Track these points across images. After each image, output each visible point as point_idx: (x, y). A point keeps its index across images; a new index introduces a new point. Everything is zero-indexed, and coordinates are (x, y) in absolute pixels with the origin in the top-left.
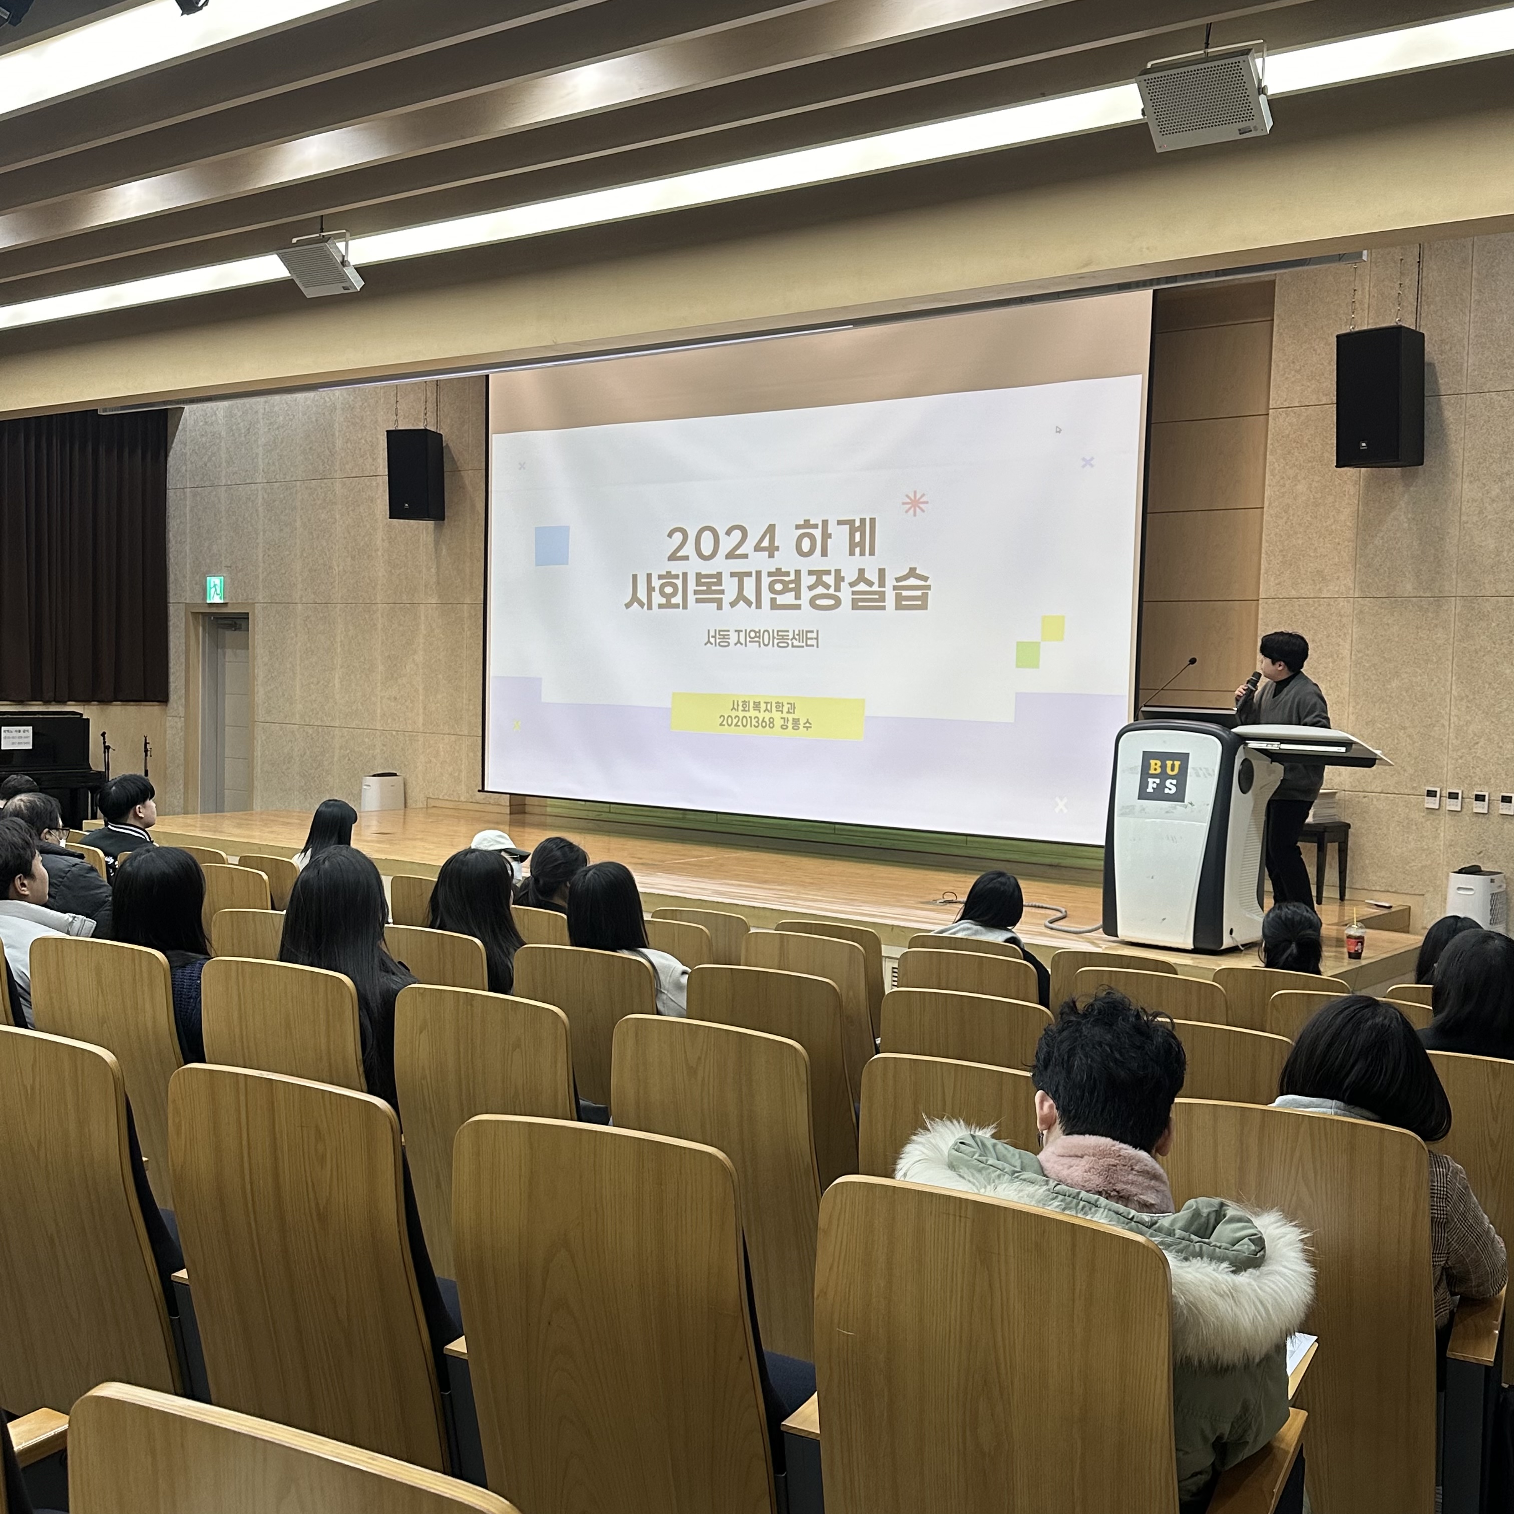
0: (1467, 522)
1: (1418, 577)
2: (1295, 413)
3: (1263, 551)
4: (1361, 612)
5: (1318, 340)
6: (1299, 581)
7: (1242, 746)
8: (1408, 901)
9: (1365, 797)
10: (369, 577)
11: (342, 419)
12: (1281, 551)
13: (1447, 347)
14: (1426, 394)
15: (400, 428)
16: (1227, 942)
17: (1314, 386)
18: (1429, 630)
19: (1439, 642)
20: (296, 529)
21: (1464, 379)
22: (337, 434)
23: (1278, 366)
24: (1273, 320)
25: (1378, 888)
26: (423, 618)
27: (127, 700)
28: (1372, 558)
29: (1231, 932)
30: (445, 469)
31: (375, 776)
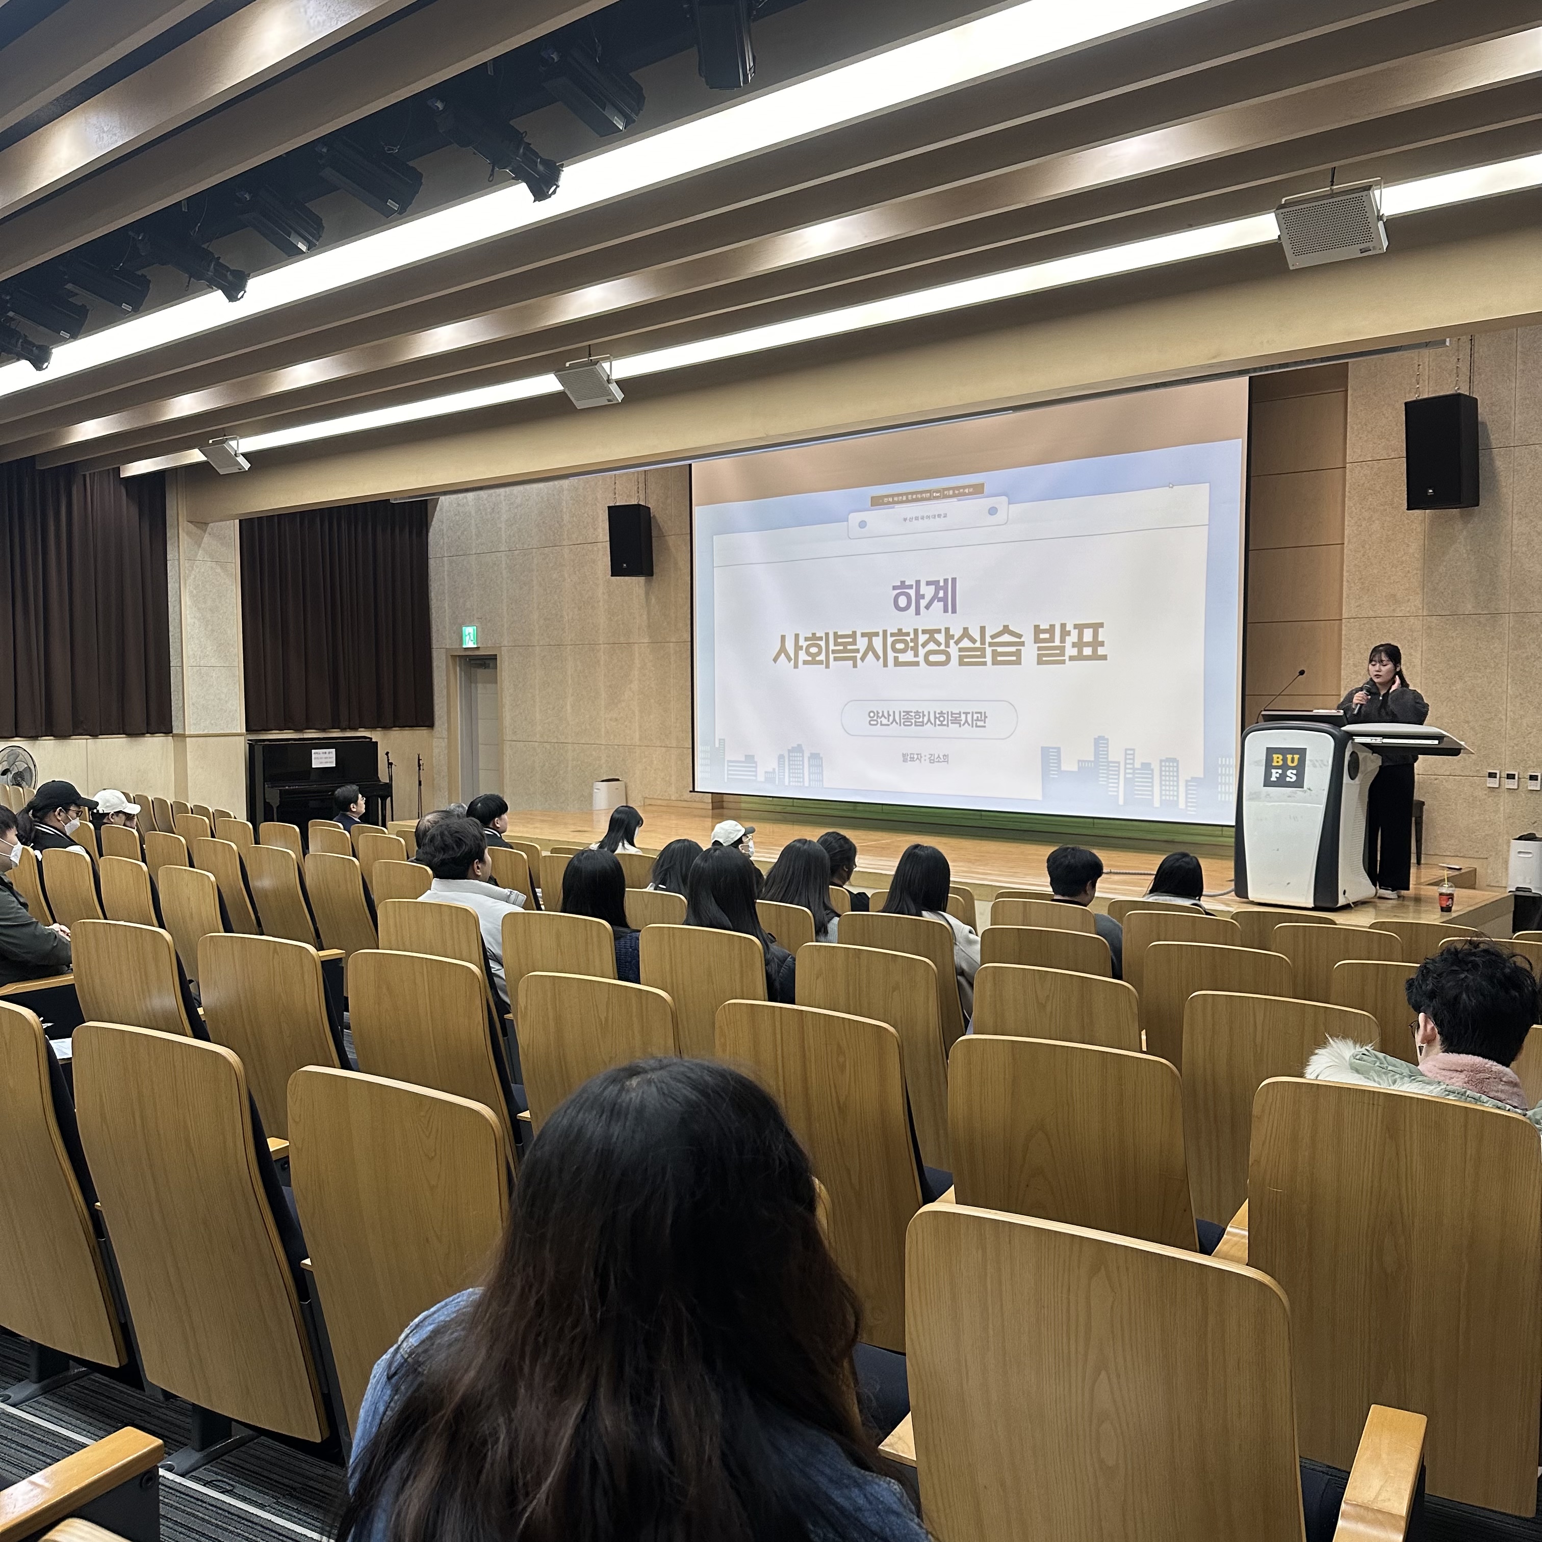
0: (1518, 552)
1: (1476, 598)
2: (1368, 466)
3: (1345, 579)
4: (1429, 627)
5: (1386, 406)
6: (1376, 603)
7: (1350, 741)
8: (1475, 864)
9: (1436, 779)
10: (593, 623)
11: (568, 498)
12: (1361, 579)
13: (1498, 409)
14: (1480, 448)
15: (617, 504)
16: (1342, 901)
17: (1383, 444)
18: (1487, 641)
19: (1496, 651)
20: (533, 587)
21: (1513, 434)
22: (565, 510)
23: (1352, 428)
24: (1347, 390)
25: (1449, 854)
26: (637, 655)
27: (403, 726)
28: (1437, 583)
29: (1344, 893)
30: (653, 535)
31: (603, 781)
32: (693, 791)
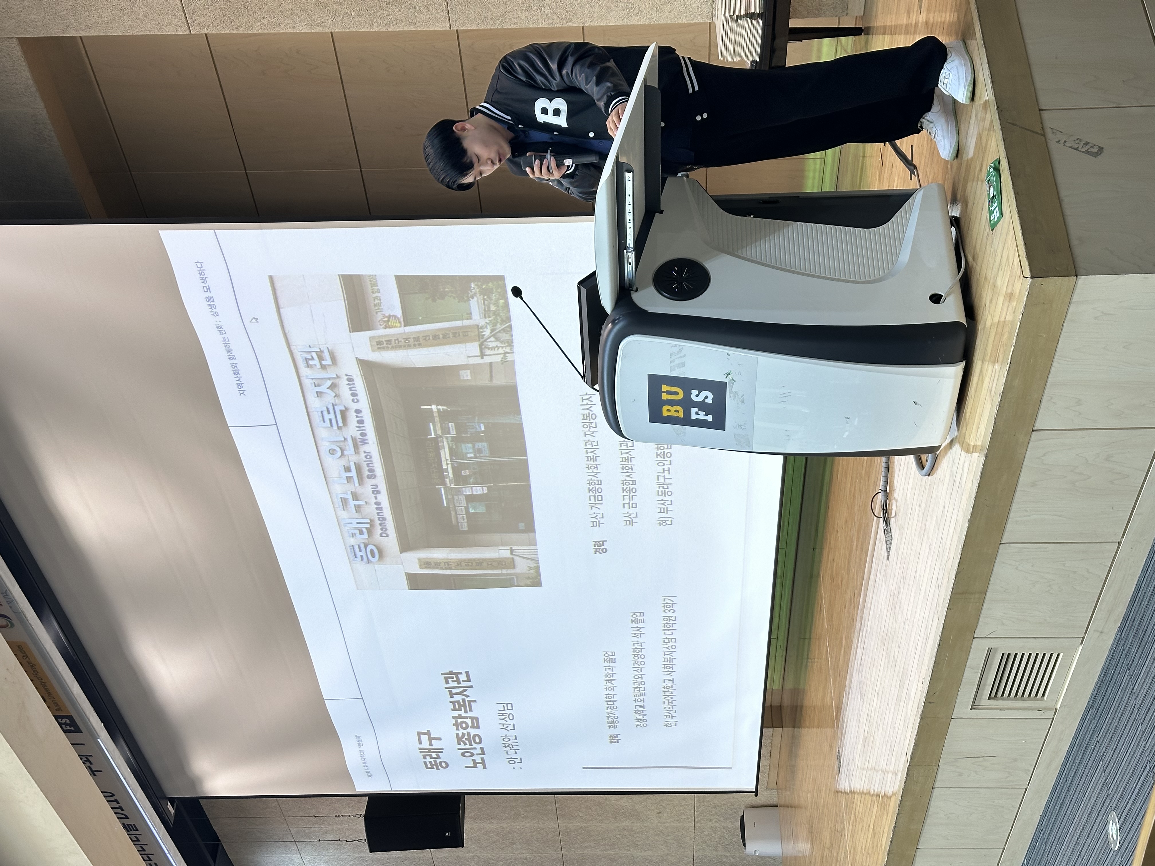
7: (632, 294)
10: (531, 832)
12: (382, 8)
15: (366, 844)
16: (951, 315)
31: (744, 845)
32: (756, 793)
